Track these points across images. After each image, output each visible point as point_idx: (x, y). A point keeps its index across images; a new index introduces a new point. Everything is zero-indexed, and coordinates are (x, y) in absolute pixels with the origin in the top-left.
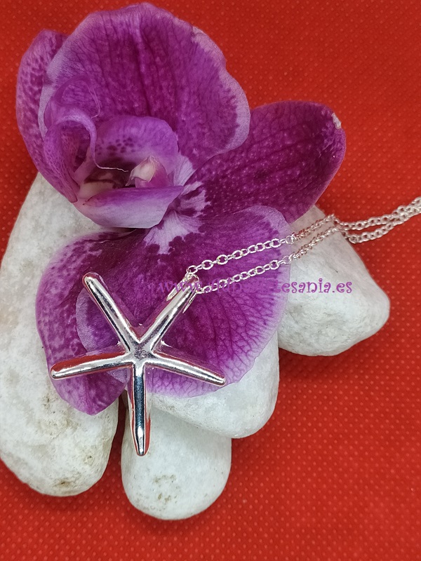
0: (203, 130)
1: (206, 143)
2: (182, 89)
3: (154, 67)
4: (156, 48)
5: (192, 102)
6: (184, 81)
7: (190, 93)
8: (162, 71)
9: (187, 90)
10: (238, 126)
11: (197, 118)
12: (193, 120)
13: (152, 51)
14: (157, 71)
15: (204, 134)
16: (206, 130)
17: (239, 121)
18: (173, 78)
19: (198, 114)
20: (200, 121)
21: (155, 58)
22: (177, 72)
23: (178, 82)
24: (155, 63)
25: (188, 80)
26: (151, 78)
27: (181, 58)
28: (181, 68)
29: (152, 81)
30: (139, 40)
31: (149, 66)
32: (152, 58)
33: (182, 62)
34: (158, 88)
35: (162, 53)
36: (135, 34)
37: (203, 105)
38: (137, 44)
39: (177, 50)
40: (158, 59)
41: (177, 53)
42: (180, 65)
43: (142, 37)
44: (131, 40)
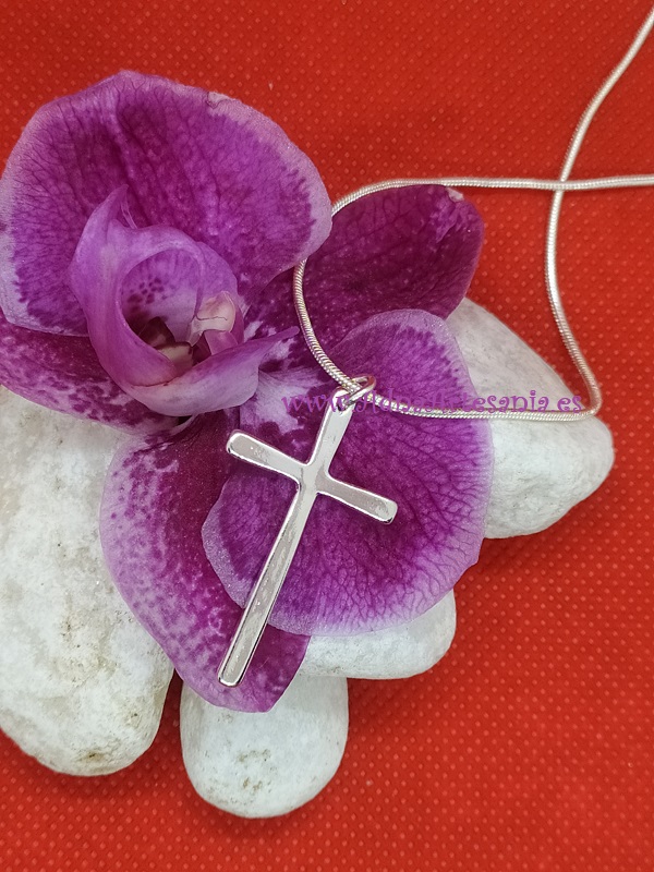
0: (251, 244)
1: (258, 260)
2: (202, 188)
3: (148, 166)
4: (144, 137)
5: (224, 205)
6: (203, 178)
7: (217, 192)
8: (161, 170)
9: (212, 188)
10: (314, 221)
11: (237, 226)
12: (232, 230)
13: (138, 142)
14: (154, 171)
15: (253, 248)
16: (255, 242)
17: (314, 214)
18: (183, 176)
19: (238, 220)
20: (243, 231)
21: (146, 153)
22: (189, 166)
23: (192, 180)
24: (147, 160)
25: (212, 176)
26: (146, 184)
27: (190, 144)
28: (195, 158)
29: (150, 188)
30: (118, 130)
31: (138, 167)
32: (142, 154)
33: (194, 149)
34: (160, 197)
35: (157, 143)
36: (110, 122)
37: (247, 205)
38: (114, 137)
39: (182, 133)
40: (150, 153)
41: (184, 138)
42: (191, 153)
43: (120, 124)
44: (103, 133)
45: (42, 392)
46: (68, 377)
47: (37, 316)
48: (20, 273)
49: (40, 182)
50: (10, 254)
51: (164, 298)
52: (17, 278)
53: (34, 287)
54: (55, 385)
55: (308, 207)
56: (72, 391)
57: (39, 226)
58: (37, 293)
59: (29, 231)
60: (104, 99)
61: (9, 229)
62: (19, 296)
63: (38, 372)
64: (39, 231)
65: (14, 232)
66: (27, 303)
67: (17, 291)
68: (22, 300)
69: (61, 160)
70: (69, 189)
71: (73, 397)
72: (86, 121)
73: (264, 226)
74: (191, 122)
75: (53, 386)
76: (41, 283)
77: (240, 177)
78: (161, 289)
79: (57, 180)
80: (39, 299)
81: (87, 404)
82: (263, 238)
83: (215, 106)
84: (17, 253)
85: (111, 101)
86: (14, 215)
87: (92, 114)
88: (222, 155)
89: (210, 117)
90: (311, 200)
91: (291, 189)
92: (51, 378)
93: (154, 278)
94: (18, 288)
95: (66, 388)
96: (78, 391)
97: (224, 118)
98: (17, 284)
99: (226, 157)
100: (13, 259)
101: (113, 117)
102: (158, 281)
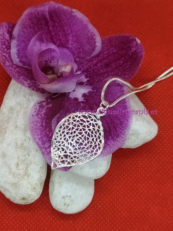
0: (80, 50)
1: (81, 55)
2: (69, 35)
3: (55, 27)
4: (55, 19)
5: (74, 40)
6: (69, 32)
7: (72, 36)
8: (59, 29)
9: (71, 35)
10: (96, 46)
11: (77, 45)
12: (75, 47)
13: (53, 21)
14: (57, 29)
15: (80, 52)
16: (81, 50)
17: (97, 44)
18: (64, 31)
19: (77, 44)
20: (78, 47)
21: (55, 24)
22: (66, 28)
23: (66, 32)
24: (55, 26)
25: (71, 31)
26: (54, 32)
27: (67, 22)
28: (68, 26)
29: (55, 33)
30: (48, 17)
31: (53, 27)
32: (54, 24)
33: (68, 24)
34: (58, 36)
35: (58, 21)
36: (46, 14)
37: (80, 40)
38: (47, 19)
39: (65, 19)
40: (56, 24)
41: (65, 21)
42: (67, 25)
43: (49, 15)
44: (44, 17)
45: (21, 81)
46: (28, 79)
47: (21, 62)
48: (18, 50)
49: (26, 28)
50: (16, 45)
51: (54, 62)
52: (17, 52)
53: (21, 55)
54: (25, 80)
55: (95, 42)
56: (29, 82)
57: (24, 39)
58: (22, 56)
59: (21, 40)
60: (45, 8)
61: (16, 39)
62: (17, 57)
63: (21, 76)
64: (24, 40)
65: (17, 40)
66: (19, 59)
67: (17, 55)
68: (18, 58)
69: (32, 23)
70: (33, 31)
71: (29, 84)
72: (40, 13)
73: (84, 46)
74: (67, 16)
75: (24, 80)
76: (23, 54)
77: (79, 33)
78: (54, 60)
79: (30, 28)
80: (22, 58)
81: (32, 86)
82: (83, 49)
83: (74, 13)
84: (18, 45)
85: (47, 9)
86: (18, 36)
87: (42, 12)
88: (74, 26)
89: (72, 16)
90: (96, 41)
91: (91, 37)
92: (24, 78)
93: (52, 56)
94: (17, 54)
95: (27, 81)
96: (30, 82)
97: (75, 16)
98: (17, 53)
99: (75, 27)
100: (16, 47)
101: (47, 13)
102: (53, 57)
